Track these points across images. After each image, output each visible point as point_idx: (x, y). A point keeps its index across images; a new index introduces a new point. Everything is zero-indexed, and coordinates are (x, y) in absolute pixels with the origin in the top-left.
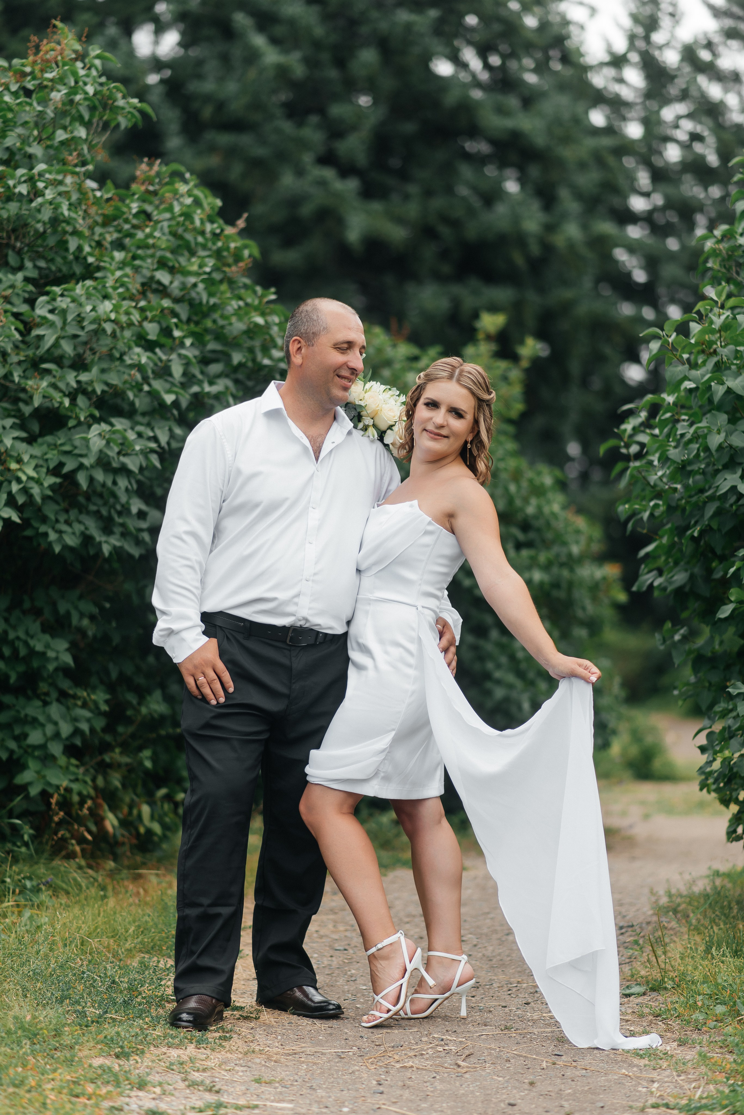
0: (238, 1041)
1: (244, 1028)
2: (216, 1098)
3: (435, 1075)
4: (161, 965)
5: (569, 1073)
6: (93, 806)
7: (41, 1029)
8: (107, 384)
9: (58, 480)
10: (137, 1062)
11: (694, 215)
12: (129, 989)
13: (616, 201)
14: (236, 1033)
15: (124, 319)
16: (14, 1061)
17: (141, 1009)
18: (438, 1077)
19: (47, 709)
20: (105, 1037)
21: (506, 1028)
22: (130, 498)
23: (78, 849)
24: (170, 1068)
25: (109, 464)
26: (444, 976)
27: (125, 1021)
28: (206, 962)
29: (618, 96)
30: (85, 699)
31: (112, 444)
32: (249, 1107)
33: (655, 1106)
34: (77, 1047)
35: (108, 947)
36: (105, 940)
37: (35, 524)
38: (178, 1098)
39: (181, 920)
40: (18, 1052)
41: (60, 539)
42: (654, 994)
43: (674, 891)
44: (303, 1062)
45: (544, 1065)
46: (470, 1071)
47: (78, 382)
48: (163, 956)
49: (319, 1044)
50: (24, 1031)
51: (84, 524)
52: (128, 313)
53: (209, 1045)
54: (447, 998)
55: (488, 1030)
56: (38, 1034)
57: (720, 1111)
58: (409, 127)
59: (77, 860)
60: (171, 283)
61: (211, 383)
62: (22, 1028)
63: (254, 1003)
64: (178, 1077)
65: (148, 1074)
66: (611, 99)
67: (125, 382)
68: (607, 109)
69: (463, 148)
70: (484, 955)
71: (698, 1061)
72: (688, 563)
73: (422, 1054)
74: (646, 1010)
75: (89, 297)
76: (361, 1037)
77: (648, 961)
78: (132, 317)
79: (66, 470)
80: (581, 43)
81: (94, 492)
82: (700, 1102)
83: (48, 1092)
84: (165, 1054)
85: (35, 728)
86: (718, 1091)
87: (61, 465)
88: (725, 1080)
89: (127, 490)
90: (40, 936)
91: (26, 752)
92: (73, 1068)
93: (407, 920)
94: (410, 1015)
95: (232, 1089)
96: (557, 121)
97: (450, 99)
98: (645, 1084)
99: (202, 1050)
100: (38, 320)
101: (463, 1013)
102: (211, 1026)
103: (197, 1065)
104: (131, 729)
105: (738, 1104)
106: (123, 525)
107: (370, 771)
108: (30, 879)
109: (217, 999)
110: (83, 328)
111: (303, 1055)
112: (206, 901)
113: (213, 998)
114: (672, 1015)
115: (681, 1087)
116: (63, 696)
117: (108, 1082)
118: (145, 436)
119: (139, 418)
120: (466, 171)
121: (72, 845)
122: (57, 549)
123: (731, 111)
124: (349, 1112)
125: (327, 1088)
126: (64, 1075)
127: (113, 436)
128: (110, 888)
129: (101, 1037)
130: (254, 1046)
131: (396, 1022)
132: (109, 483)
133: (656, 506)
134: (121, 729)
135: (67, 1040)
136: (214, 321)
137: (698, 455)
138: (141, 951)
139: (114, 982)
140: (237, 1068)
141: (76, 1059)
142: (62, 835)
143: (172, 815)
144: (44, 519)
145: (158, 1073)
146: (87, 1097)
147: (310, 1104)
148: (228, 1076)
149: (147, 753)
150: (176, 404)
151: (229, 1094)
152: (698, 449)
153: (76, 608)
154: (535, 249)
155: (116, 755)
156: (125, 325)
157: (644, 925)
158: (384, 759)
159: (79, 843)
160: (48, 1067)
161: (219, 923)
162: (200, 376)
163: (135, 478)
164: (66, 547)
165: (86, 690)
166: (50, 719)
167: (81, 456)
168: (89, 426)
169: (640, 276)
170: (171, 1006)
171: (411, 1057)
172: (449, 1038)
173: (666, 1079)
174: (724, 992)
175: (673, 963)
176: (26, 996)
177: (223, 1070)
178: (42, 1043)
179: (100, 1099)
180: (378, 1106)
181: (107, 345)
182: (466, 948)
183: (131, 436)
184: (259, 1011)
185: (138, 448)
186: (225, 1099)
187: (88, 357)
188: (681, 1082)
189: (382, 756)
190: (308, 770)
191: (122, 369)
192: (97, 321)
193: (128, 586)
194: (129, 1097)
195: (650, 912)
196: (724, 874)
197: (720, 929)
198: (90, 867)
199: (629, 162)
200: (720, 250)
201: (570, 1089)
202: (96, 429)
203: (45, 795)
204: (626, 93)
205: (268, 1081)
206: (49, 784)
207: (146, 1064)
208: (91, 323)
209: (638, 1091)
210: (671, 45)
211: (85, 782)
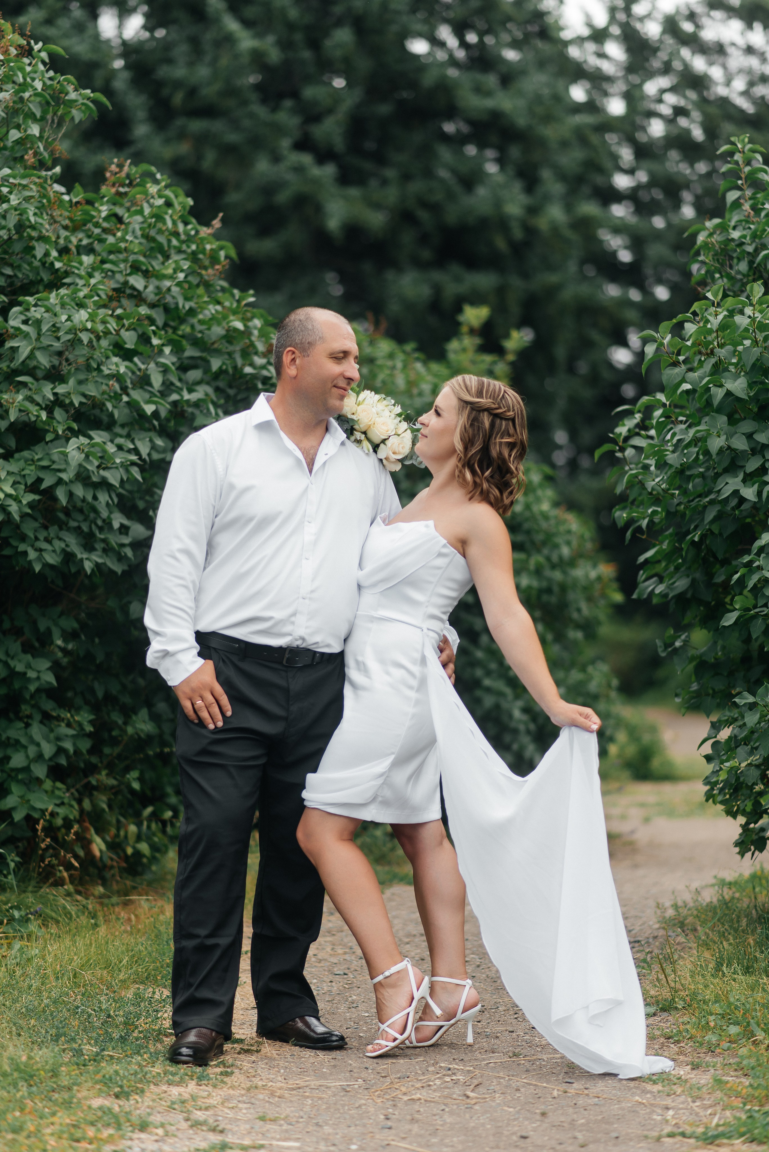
0: (240, 1076)
1: (245, 1062)
2: (220, 1138)
3: (443, 1107)
4: (157, 996)
5: (581, 1102)
6: (80, 831)
7: (38, 1070)
8: (85, 395)
9: (37, 497)
10: (137, 1102)
11: (680, 193)
12: (125, 1024)
13: (599, 180)
14: (237, 1067)
15: (100, 328)
16: (11, 1105)
17: (139, 1045)
18: (447, 1110)
19: (29, 730)
20: (104, 1076)
21: (515, 1055)
22: (111, 512)
23: (65, 874)
24: (171, 1107)
25: (89, 477)
26: (449, 1001)
27: (123, 1058)
28: (205, 993)
29: (598, 69)
30: (68, 720)
31: (91, 458)
32: (254, 1147)
33: (671, 1135)
34: (75, 1088)
35: (101, 980)
36: (99, 973)
37: (14, 543)
38: (181, 1139)
39: (179, 952)
40: (15, 1095)
41: (40, 558)
42: (665, 1014)
43: (680, 903)
44: (308, 1097)
45: (555, 1093)
46: (480, 1102)
47: (55, 394)
48: (158, 986)
49: (323, 1076)
50: (20, 1072)
51: (65, 541)
52: (104, 322)
53: (211, 1082)
54: (453, 1025)
55: (496, 1058)
56: (35, 1075)
57: (738, 1138)
58: (384, 109)
59: (66, 887)
60: (146, 287)
61: (190, 391)
62: (18, 1069)
63: (254, 1035)
64: (180, 1117)
65: (149, 1114)
66: (591, 73)
67: (104, 393)
68: (588, 85)
69: (441, 129)
70: (487, 976)
71: (713, 1086)
72: (689, 568)
73: (429, 1086)
74: (657, 1033)
75: (63, 306)
76: (366, 1068)
77: (658, 979)
78: (109, 326)
79: (44, 486)
80: (560, 16)
81: (74, 507)
82: (717, 1130)
83: (47, 1138)
84: (166, 1092)
85: (17, 750)
86: (735, 1118)
87: (40, 480)
88: (741, 1105)
89: (108, 504)
90: (31, 970)
91: (9, 776)
92: (72, 1111)
93: (407, 940)
94: (415, 1044)
95: (236, 1129)
96: (538, 99)
97: (428, 80)
98: (659, 1111)
99: (203, 1087)
100: (11, 331)
101: (470, 1039)
102: (212, 1061)
103: (200, 1103)
104: (117, 750)
105: (756, 1131)
106: (104, 541)
107: (369, 795)
108: (18, 908)
109: (217, 1032)
110: (58, 338)
111: (307, 1090)
112: (203, 932)
113: (213, 1030)
114: (684, 1038)
115: (697, 1114)
116: (46, 718)
117: (109, 1125)
118: (125, 449)
119: (118, 430)
120: (445, 153)
121: (60, 871)
122: (37, 568)
123: (717, 84)
124: (357, 1150)
125: (334, 1124)
126: (63, 1118)
127: (92, 449)
128: (100, 914)
129: (99, 1077)
130: (257, 1081)
131: (401, 1051)
132: (89, 498)
133: (654, 512)
134: (107, 750)
135: (65, 1081)
136: (193, 327)
137: (697, 458)
138: (135, 982)
139: (109, 1016)
140: (240, 1105)
141: (75, 1100)
142: (49, 862)
143: (160, 835)
144: (23, 538)
145: (159, 1113)
146: (88, 1141)
147: (317, 1142)
148: (231, 1114)
149: (134, 774)
150: (156, 414)
151: (234, 1134)
152: (698, 454)
153: (56, 625)
154: (518, 234)
155: (103, 777)
156: (101, 334)
157: (651, 940)
158: (383, 784)
159: (67, 870)
160: (47, 1110)
161: (217, 953)
162: (178, 384)
163: (115, 491)
164: (46, 565)
165: (69, 711)
166: (32, 741)
167: (59, 471)
168: (68, 440)
169: (625, 256)
170: (169, 1041)
171: (418, 1089)
172: (456, 1067)
173: (681, 1106)
174: (737, 1012)
175: (683, 982)
176: (20, 1035)
177: (226, 1107)
178: (39, 1085)
179: (101, 1143)
180: (387, 1142)
181: (84, 355)
182: (470, 969)
183: (111, 448)
184: (259, 1044)
185: (118, 461)
186: (230, 1139)
187: (65, 369)
188: (696, 1109)
189: (380, 781)
190: (305, 794)
191: (100, 380)
192: (73, 330)
193: (112, 603)
194: (131, 1139)
195: (657, 926)
196: (730, 884)
197: (730, 944)
198: (79, 893)
199: (612, 138)
200: (713, 244)
201: (583, 1118)
202: (74, 443)
203: (30, 821)
204: (607, 67)
205: (273, 1118)
206: (34, 809)
207: (146, 1104)
208: (66, 333)
209: (653, 1120)
210: (652, 16)
211: (71, 806)
